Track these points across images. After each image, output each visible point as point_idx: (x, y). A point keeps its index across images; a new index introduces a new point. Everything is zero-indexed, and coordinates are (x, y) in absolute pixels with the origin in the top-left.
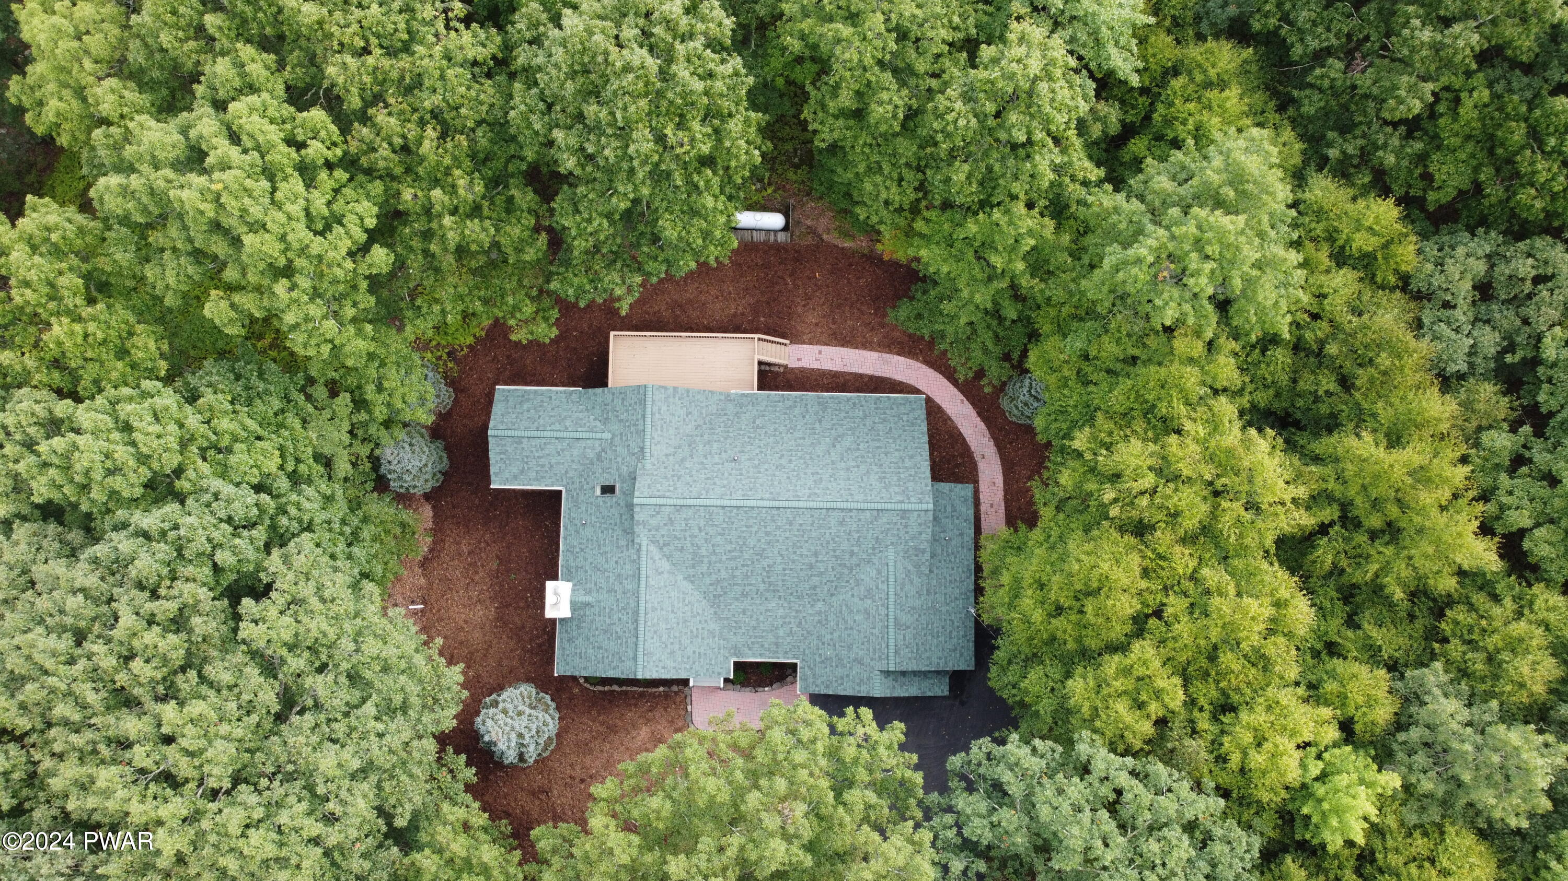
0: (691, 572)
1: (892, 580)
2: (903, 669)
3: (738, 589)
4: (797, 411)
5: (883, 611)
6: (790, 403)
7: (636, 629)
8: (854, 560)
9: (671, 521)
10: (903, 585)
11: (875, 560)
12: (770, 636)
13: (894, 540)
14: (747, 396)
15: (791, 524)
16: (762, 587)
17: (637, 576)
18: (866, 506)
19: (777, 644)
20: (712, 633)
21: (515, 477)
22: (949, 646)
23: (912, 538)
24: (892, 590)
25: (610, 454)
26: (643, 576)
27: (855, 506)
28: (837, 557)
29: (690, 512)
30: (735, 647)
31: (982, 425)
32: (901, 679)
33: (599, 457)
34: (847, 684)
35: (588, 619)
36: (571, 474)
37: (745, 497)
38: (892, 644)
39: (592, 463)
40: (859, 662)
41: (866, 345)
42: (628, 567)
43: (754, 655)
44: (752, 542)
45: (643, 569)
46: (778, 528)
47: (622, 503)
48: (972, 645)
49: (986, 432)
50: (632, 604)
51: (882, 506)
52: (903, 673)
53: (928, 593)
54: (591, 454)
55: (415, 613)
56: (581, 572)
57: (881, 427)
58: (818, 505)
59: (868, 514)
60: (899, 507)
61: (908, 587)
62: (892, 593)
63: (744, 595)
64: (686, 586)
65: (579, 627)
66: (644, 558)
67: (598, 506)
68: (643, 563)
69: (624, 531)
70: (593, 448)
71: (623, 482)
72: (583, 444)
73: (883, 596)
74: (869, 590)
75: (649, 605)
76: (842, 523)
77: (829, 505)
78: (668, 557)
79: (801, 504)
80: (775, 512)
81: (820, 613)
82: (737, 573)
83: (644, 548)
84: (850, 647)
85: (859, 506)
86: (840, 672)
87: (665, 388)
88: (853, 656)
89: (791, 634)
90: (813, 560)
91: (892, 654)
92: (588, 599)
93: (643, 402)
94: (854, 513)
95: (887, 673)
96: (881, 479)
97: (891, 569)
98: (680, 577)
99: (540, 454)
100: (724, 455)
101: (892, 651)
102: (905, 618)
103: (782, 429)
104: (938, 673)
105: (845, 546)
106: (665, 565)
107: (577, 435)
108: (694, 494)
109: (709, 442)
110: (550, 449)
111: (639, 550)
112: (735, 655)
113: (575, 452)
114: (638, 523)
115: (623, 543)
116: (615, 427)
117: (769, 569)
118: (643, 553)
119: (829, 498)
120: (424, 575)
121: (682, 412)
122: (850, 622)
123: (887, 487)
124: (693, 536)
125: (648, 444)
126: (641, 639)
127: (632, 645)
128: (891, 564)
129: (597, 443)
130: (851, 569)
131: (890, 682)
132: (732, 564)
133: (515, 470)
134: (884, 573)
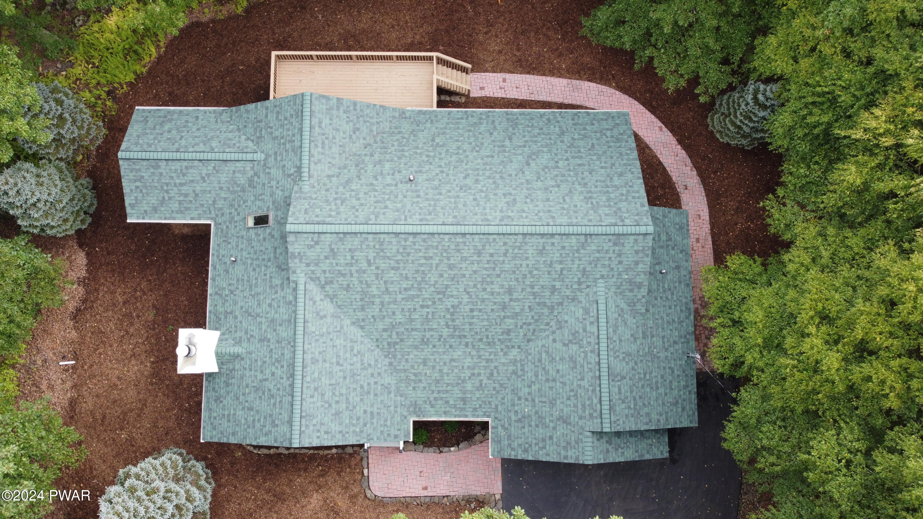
0: (360, 315)
1: (603, 320)
2: (619, 429)
3: (417, 335)
4: (482, 128)
5: (593, 358)
6: (475, 120)
7: (292, 386)
8: (556, 298)
9: (333, 253)
10: (616, 327)
11: (582, 297)
12: (456, 390)
13: (604, 272)
14: (424, 113)
15: (479, 254)
16: (445, 332)
17: (292, 321)
18: (571, 230)
19: (464, 400)
20: (386, 388)
21: (155, 209)
22: (670, 399)
23: (626, 270)
24: (603, 332)
25: (263, 178)
26: (300, 321)
27: (558, 230)
28: (534, 294)
29: (356, 241)
30: (415, 405)
31: (683, 154)
32: (616, 441)
33: (251, 183)
34: (550, 448)
35: (237, 374)
36: (220, 204)
37: (423, 222)
38: (605, 398)
39: (243, 191)
40: (564, 420)
42: (282, 310)
43: (437, 414)
44: (432, 277)
45: (300, 312)
46: (464, 259)
47: (277, 234)
48: (694, 396)
49: (688, 161)
50: (288, 355)
51: (592, 230)
52: (618, 434)
53: (645, 337)
54: (242, 180)
55: (66, 369)
56: (230, 318)
57: (581, 143)
58: (513, 229)
59: (574, 240)
60: (611, 230)
61: (621, 329)
62: (603, 337)
63: (425, 342)
64: (355, 332)
65: (227, 384)
66: (301, 300)
67: (250, 240)
68: (301, 305)
69: (279, 267)
70: (244, 172)
71: (277, 209)
72: (231, 167)
73: (593, 340)
74: (575, 334)
75: (308, 357)
76: (541, 252)
77: (526, 230)
78: (332, 298)
79: (492, 229)
80: (459, 239)
81: (514, 362)
82: (415, 316)
83: (301, 287)
84: (552, 403)
85: (563, 230)
86: (540, 432)
87: (327, 98)
88: (556, 414)
89: (481, 387)
90: (507, 298)
91: (606, 411)
92: (238, 350)
93: (300, 114)
94: (557, 238)
95: (600, 435)
96: (587, 199)
97: (602, 307)
98: (347, 322)
99: (182, 180)
100: (398, 176)
101: (606, 407)
102: (619, 367)
103: (466, 146)
104: (656, 431)
105: (545, 280)
106: (328, 307)
107: (224, 156)
108: (361, 219)
109: (380, 162)
110: (193, 174)
111: (295, 290)
112: (415, 413)
113: (223, 178)
114: (293, 256)
115: (277, 281)
116: (269, 146)
117: (453, 311)
118: (301, 292)
119: (526, 222)
120: (76, 328)
121: (348, 128)
122: (553, 373)
123: (595, 208)
124: (361, 271)
125: (305, 161)
126: (298, 399)
127: (286, 406)
128: (602, 301)
129: (249, 165)
130: (552, 309)
131: (603, 445)
132: (409, 305)
133: (154, 201)
134: (593, 313)
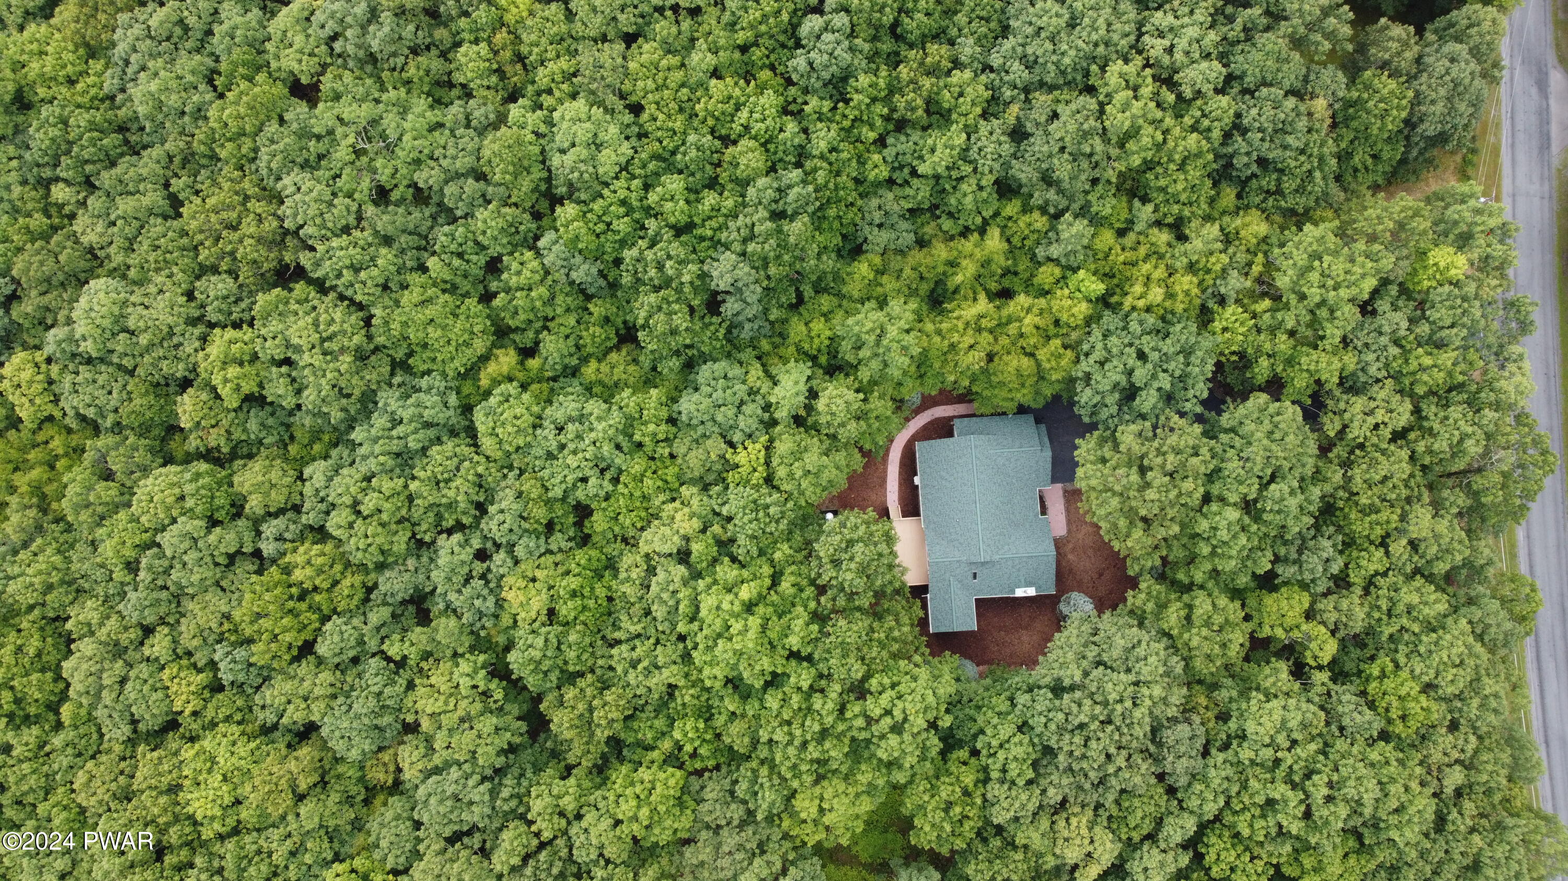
6: (927, 503)
10: (1002, 445)
12: (1027, 502)
14: (922, 521)
21: (972, 619)
25: (959, 577)
33: (961, 582)
36: (968, 595)
39: (964, 585)
41: (885, 471)
47: (980, 569)
48: (1025, 416)
50: (1024, 560)
54: (960, 586)
56: (1010, 585)
65: (1038, 583)
66: (1005, 556)
67: (981, 582)
69: (990, 567)
71: (971, 569)
75: (1023, 553)
83: (1001, 556)
97: (997, 451)
99: (961, 609)
103: (938, 503)
109: (950, 534)
110: (959, 604)
113: (960, 593)
114: (987, 561)
133: (969, 619)
